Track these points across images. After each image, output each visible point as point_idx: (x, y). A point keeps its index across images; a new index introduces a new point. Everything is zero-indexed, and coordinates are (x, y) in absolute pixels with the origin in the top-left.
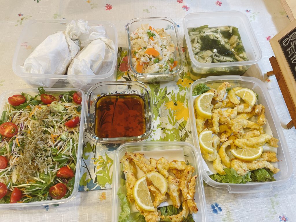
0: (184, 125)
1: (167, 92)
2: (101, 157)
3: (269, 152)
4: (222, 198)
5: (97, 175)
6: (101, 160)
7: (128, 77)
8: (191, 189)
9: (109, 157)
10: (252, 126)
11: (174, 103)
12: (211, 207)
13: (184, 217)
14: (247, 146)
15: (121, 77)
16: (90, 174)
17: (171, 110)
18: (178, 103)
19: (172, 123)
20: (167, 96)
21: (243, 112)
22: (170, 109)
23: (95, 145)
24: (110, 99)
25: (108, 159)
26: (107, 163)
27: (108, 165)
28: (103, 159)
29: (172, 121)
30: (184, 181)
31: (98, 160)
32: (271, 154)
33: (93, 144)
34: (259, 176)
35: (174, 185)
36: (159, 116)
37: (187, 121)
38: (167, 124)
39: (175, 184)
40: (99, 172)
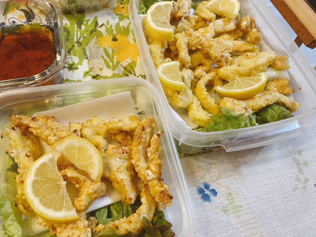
0: (132, 68)
1: (99, 23)
3: (277, 79)
4: (214, 173)
7: (26, 9)
8: (152, 160)
10: (241, 47)
11: (112, 37)
12: (196, 192)
13: (144, 217)
14: (241, 75)
15: (16, 9)
17: (107, 49)
18: (118, 37)
20: (99, 29)
21: (222, 30)
29: (111, 64)
30: (137, 146)
32: (281, 82)
34: (270, 117)
35: (118, 159)
36: (87, 58)
37: (136, 62)
38: (102, 68)
39: (119, 156)
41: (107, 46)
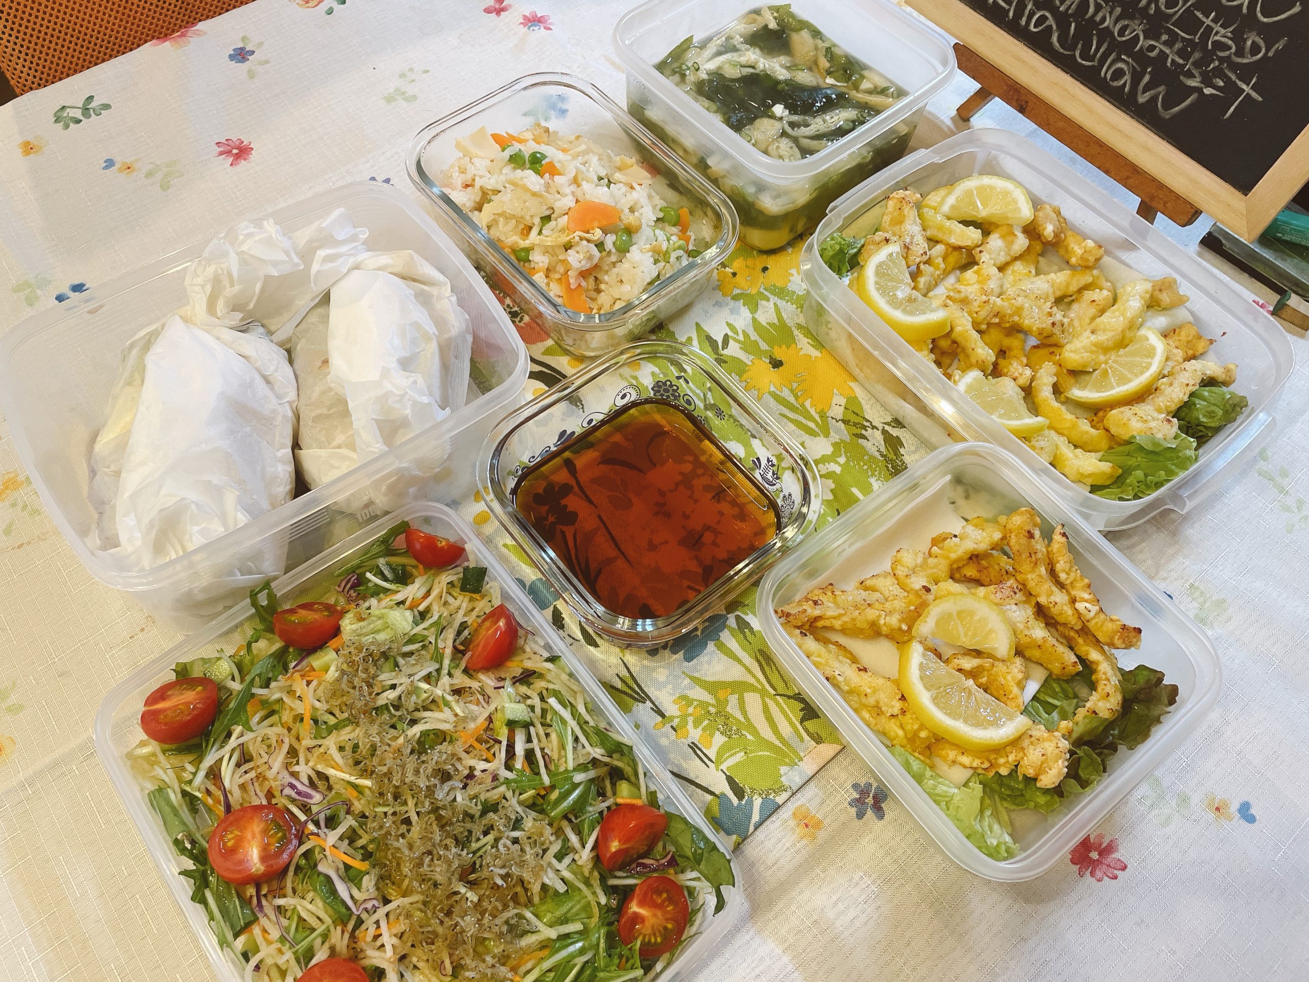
0: (857, 415)
1: (714, 337)
2: (684, 697)
3: (1175, 331)
5: (724, 767)
6: (691, 710)
8: (1072, 583)
9: (708, 679)
10: (1068, 284)
11: (767, 360)
14: (1106, 350)
16: (697, 781)
17: (778, 393)
18: (779, 354)
19: (816, 429)
20: (727, 352)
21: (1008, 259)
22: (772, 389)
23: (628, 675)
24: (545, 477)
25: (713, 687)
26: (722, 704)
27: (729, 709)
28: (695, 703)
29: (812, 425)
30: (1033, 571)
31: (684, 717)
32: (1183, 333)
33: (617, 675)
34: (1204, 416)
35: (1014, 607)
37: (856, 398)
38: (803, 442)
39: (1013, 602)
40: (719, 754)
41: (772, 386)
